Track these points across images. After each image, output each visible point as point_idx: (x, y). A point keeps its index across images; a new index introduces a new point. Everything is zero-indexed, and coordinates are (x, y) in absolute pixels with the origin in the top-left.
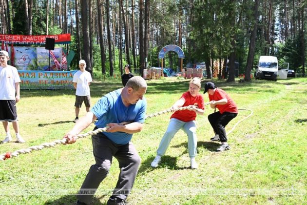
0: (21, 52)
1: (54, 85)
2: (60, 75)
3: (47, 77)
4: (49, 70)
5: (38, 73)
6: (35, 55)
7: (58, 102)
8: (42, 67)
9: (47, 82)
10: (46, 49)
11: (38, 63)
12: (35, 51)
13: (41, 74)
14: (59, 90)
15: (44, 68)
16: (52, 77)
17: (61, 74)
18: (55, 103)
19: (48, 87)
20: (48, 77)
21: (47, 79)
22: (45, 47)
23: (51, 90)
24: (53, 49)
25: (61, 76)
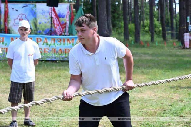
0: (17, 11)
1: (56, 55)
2: (64, 41)
3: (47, 44)
4: (51, 35)
5: (36, 38)
6: (34, 14)
7: (58, 79)
8: (43, 31)
9: (47, 50)
10: (48, 5)
11: (38, 24)
12: (34, 9)
13: (39, 40)
14: (62, 61)
15: (45, 31)
16: (54, 44)
17: (66, 40)
18: (54, 80)
19: (48, 57)
20: (49, 43)
21: (48, 47)
22: (46, 4)
23: (52, 61)
24: (57, 6)
25: (66, 42)
